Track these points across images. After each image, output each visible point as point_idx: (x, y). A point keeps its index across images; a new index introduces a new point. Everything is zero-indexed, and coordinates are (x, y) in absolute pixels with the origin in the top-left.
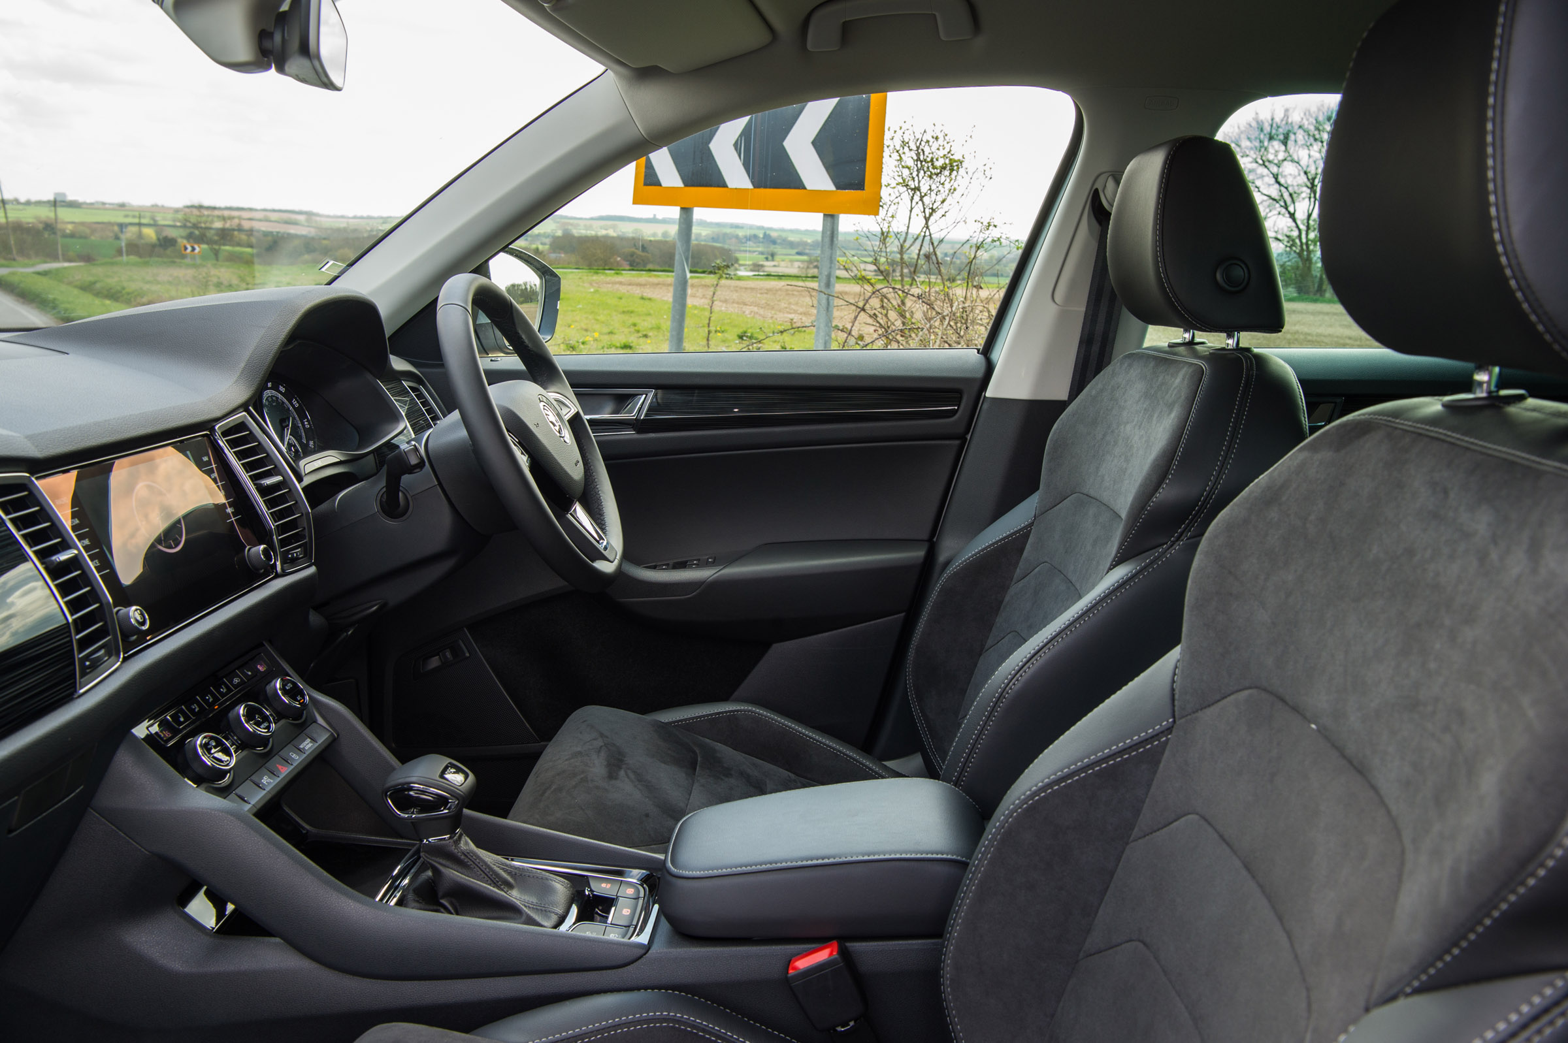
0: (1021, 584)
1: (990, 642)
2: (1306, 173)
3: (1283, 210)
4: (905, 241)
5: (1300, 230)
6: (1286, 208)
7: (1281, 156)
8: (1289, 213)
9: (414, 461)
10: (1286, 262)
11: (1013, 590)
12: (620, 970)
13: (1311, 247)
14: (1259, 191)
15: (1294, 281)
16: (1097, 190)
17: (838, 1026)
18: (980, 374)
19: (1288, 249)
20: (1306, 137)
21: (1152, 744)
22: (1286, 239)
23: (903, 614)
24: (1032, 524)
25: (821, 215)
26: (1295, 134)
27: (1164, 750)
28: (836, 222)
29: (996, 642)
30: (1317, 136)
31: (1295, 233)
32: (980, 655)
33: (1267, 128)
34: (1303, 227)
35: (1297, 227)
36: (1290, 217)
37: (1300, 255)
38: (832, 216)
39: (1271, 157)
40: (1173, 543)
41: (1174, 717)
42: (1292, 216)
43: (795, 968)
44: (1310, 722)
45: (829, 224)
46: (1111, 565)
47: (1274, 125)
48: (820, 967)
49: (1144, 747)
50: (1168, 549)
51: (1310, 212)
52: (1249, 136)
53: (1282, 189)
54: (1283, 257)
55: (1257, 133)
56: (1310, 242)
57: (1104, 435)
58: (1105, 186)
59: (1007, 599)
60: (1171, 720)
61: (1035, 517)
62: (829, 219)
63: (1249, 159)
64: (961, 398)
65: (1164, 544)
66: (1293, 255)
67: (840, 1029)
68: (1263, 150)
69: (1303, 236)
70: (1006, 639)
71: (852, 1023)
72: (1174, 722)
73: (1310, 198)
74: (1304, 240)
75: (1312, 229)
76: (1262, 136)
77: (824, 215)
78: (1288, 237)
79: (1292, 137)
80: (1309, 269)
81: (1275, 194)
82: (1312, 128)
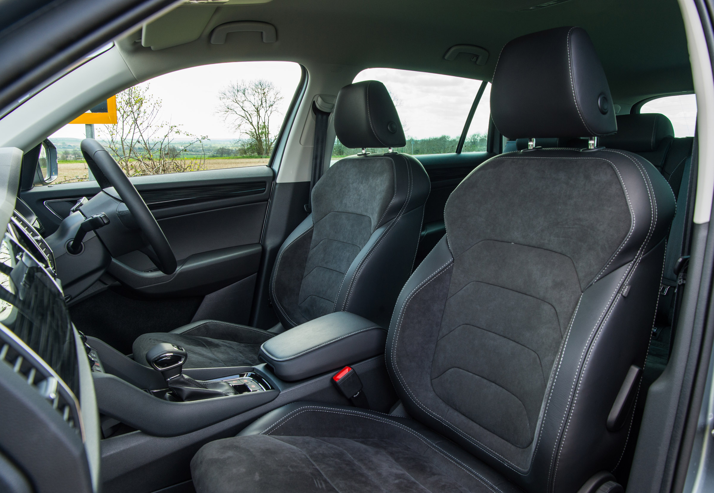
0: (315, 249)
1: (305, 273)
2: (254, 106)
3: (248, 121)
4: (123, 136)
5: (255, 129)
6: (249, 120)
7: (243, 99)
8: (250, 122)
9: (106, 222)
10: (252, 142)
11: (311, 252)
12: (273, 402)
13: (261, 136)
14: (237, 114)
15: (256, 150)
16: (314, 101)
17: (354, 395)
18: (271, 174)
19: (252, 137)
20: (252, 91)
21: (448, 267)
22: (250, 133)
23: (256, 274)
24: (313, 227)
25: (84, 125)
26: (248, 90)
27: (453, 268)
28: (93, 128)
29: (309, 272)
30: (257, 91)
31: (254, 130)
32: (302, 279)
33: (236, 87)
34: (257, 128)
35: (254, 128)
36: (251, 124)
37: (257, 139)
38: (90, 125)
39: (239, 99)
40: (398, 217)
41: (453, 257)
42: (251, 123)
43: (338, 379)
44: (511, 243)
45: (89, 129)
46: (375, 228)
47: (239, 86)
48: (348, 376)
49: (446, 269)
50: (397, 219)
51: (258, 122)
52: (229, 91)
53: (246, 112)
54: (250, 140)
55: (232, 89)
56: (260, 134)
57: (341, 189)
58: (317, 100)
59: (310, 256)
60: (452, 259)
61: (314, 224)
62: (89, 127)
63: (230, 100)
64: (266, 185)
65: (395, 218)
66: (254, 139)
67: (354, 396)
68: (235, 96)
69: (257, 132)
70: (315, 270)
71: (358, 393)
72: (454, 259)
73: (257, 116)
74: (257, 133)
75: (260, 128)
76: (234, 90)
77: (86, 124)
78: (251, 132)
79: (246, 91)
80: (261, 145)
81: (243, 115)
82: (254, 87)
